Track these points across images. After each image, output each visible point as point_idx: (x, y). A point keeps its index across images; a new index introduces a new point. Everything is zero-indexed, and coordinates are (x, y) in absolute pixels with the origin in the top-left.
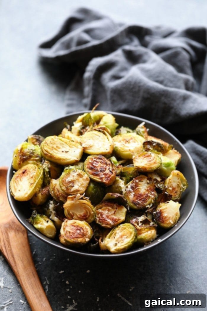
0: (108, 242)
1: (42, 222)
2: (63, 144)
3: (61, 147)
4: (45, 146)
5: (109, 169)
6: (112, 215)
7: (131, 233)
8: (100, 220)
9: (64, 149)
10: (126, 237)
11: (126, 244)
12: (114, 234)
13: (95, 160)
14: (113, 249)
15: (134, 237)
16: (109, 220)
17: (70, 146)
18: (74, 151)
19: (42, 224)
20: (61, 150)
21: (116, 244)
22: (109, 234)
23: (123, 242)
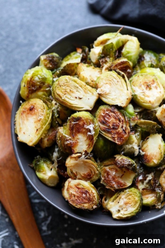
0: (111, 206)
1: (46, 171)
2: (78, 87)
3: (75, 90)
4: (58, 88)
5: (122, 127)
6: (119, 177)
7: (136, 202)
8: (105, 180)
9: (78, 95)
10: (130, 205)
11: (129, 214)
12: (118, 198)
13: (107, 112)
14: (115, 215)
15: (138, 207)
16: (114, 183)
17: (85, 91)
18: (89, 99)
19: (44, 174)
20: (74, 95)
21: (119, 211)
22: (114, 197)
23: (127, 210)
